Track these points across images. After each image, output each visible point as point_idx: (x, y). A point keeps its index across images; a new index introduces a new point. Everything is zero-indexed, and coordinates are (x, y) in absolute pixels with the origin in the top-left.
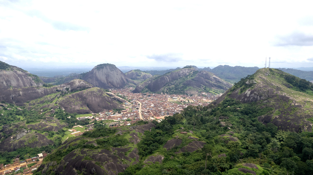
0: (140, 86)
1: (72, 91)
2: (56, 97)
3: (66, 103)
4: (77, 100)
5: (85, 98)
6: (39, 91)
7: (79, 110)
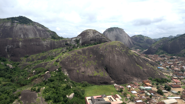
0: (153, 47)
1: (83, 44)
2: (61, 51)
3: (71, 61)
4: (89, 58)
5: (102, 55)
6: (45, 43)
7: (91, 77)
